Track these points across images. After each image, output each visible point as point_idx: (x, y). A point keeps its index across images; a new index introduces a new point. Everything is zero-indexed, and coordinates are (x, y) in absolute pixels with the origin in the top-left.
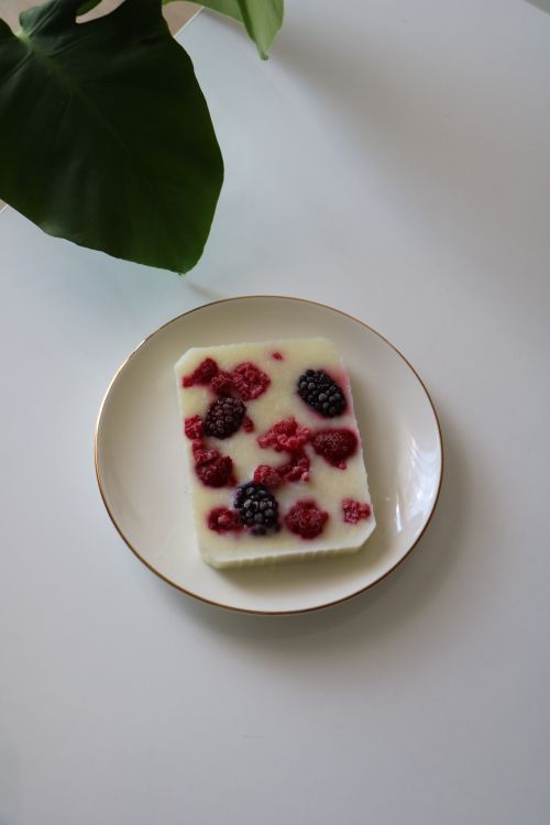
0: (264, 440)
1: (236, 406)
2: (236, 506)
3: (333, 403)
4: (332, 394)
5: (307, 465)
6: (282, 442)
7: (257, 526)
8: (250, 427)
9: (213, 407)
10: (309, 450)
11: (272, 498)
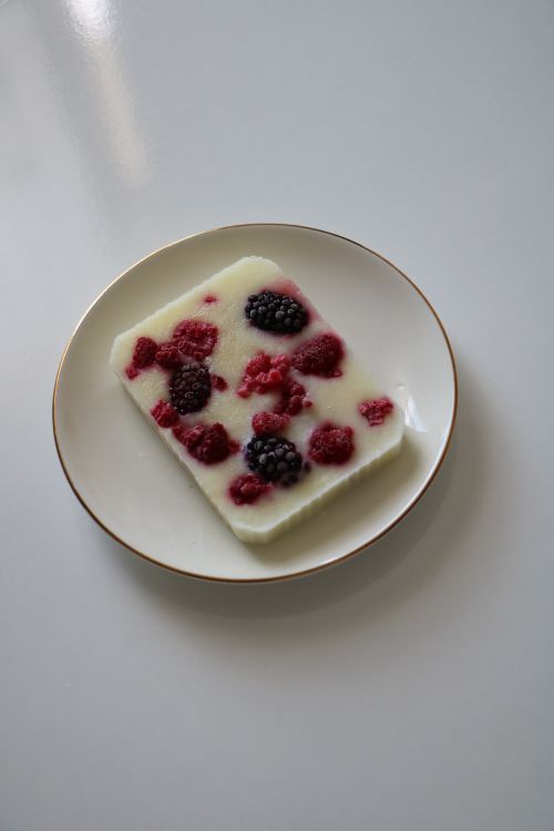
0: (244, 388)
1: (195, 369)
2: (252, 468)
3: (293, 316)
4: (287, 306)
5: (301, 391)
6: (263, 381)
7: (285, 477)
8: (222, 385)
9: (172, 383)
10: (295, 374)
11: (285, 441)
